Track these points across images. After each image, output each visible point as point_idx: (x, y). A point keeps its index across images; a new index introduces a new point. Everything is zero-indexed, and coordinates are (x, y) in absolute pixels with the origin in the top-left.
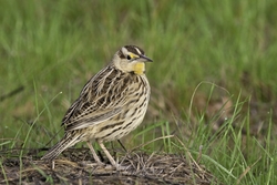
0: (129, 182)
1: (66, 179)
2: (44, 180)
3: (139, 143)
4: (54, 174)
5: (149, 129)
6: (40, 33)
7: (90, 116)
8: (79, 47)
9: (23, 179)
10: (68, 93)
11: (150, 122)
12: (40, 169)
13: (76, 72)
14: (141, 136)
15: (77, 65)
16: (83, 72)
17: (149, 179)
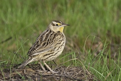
0: (58, 79)
1: (30, 78)
2: (21, 78)
3: (62, 62)
4: (25, 75)
5: (66, 56)
6: (19, 14)
8: (36, 20)
9: (12, 78)
10: (31, 40)
11: (67, 53)
12: (19, 73)
13: (34, 31)
14: (63, 59)
15: (35, 27)
16: (38, 31)
17: (67, 78)
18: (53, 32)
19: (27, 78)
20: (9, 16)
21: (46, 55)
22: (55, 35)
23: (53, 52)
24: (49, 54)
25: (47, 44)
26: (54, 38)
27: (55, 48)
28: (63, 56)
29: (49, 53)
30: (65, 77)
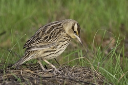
0: (61, 81)
1: (28, 80)
2: (16, 80)
3: (66, 61)
4: (21, 77)
5: (71, 54)
6: (14, 4)
7: (39, 45)
8: (35, 11)
9: (5, 80)
10: (29, 35)
11: (72, 50)
12: (14, 74)
13: (33, 24)
14: (67, 57)
15: (34, 20)
16: (37, 24)
17: (72, 80)
21: (47, 52)
24: (50, 51)
26: (58, 33)
27: (58, 45)
28: (68, 54)
30: (70, 79)
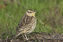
18: (30, 17)
19: (38, 41)
20: (27, 4)
21: (28, 30)
22: (31, 18)
23: (31, 28)
25: (28, 24)
26: (31, 20)
27: (32, 26)
29: (29, 29)
30: (61, 40)
